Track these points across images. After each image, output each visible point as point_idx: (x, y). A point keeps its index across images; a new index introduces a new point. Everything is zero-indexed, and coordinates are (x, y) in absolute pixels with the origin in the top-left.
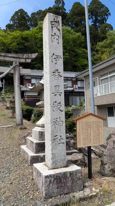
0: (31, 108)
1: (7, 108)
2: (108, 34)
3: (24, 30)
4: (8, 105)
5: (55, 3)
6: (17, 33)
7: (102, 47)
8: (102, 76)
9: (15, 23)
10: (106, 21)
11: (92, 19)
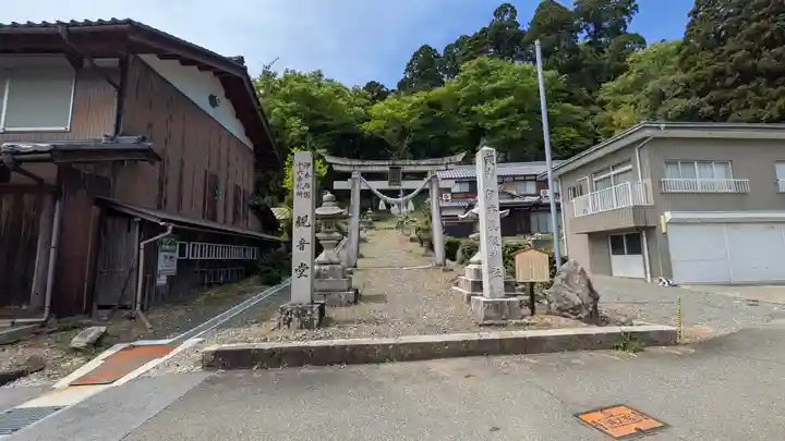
0: (457, 240)
1: (412, 240)
2: (631, 59)
3: (433, 86)
4: (414, 235)
5: (495, 14)
6: (419, 97)
7: (617, 92)
8: (596, 174)
9: (414, 75)
10: (625, 27)
11: (587, 30)
